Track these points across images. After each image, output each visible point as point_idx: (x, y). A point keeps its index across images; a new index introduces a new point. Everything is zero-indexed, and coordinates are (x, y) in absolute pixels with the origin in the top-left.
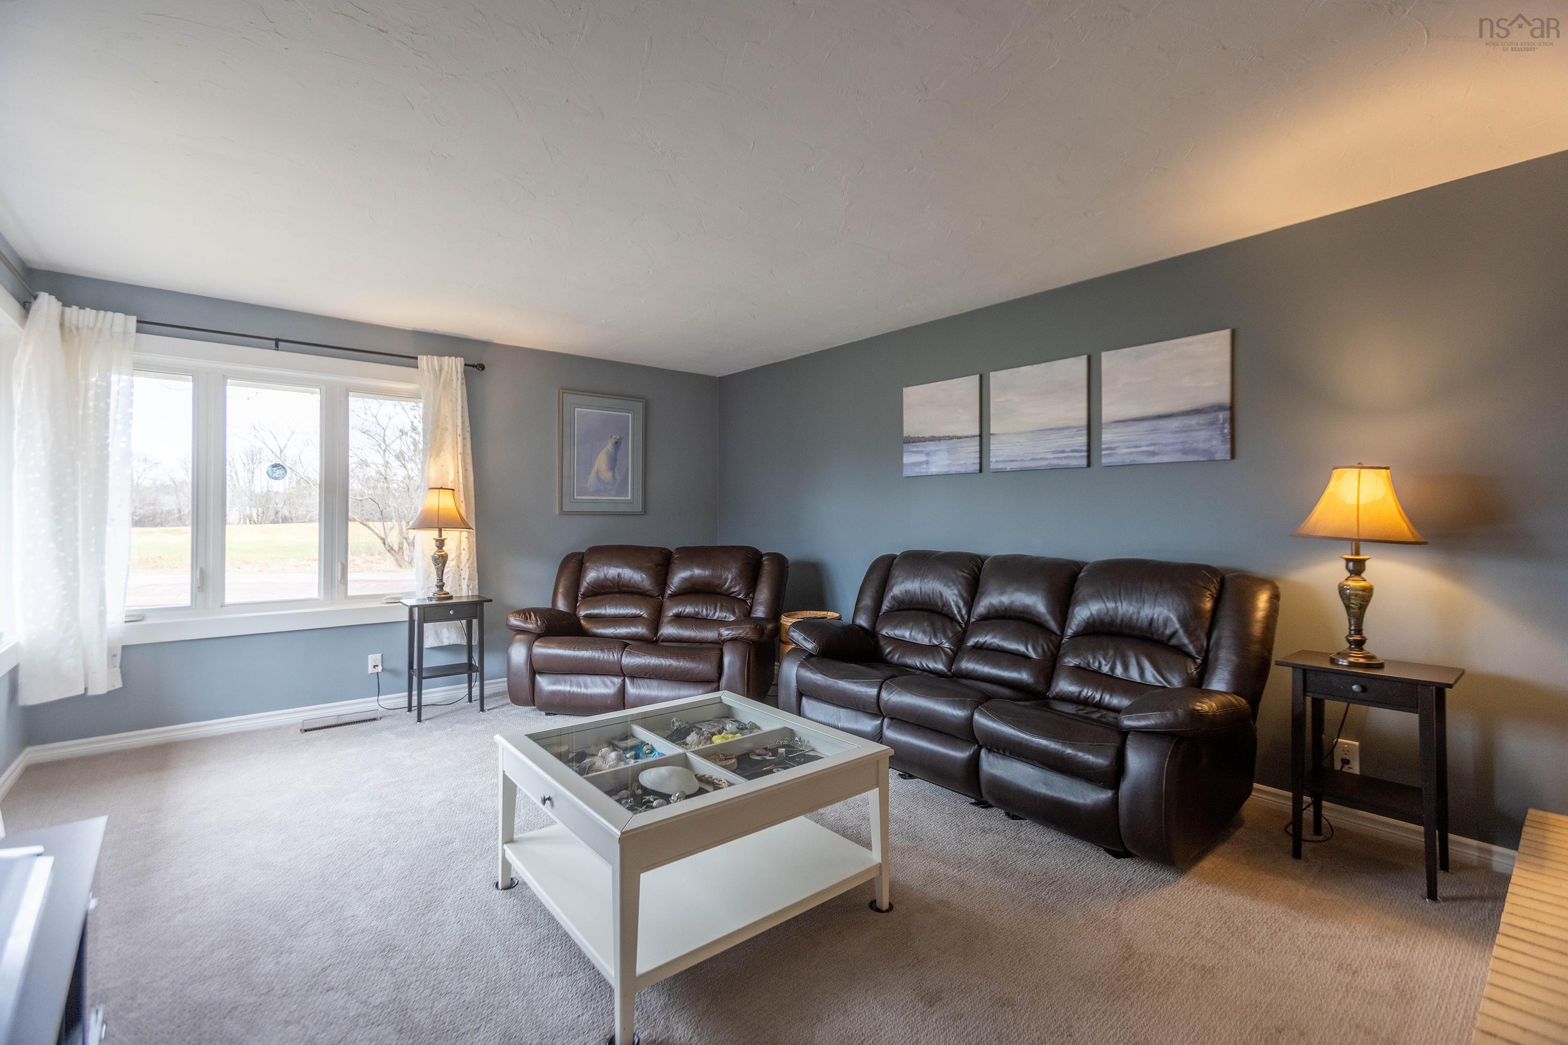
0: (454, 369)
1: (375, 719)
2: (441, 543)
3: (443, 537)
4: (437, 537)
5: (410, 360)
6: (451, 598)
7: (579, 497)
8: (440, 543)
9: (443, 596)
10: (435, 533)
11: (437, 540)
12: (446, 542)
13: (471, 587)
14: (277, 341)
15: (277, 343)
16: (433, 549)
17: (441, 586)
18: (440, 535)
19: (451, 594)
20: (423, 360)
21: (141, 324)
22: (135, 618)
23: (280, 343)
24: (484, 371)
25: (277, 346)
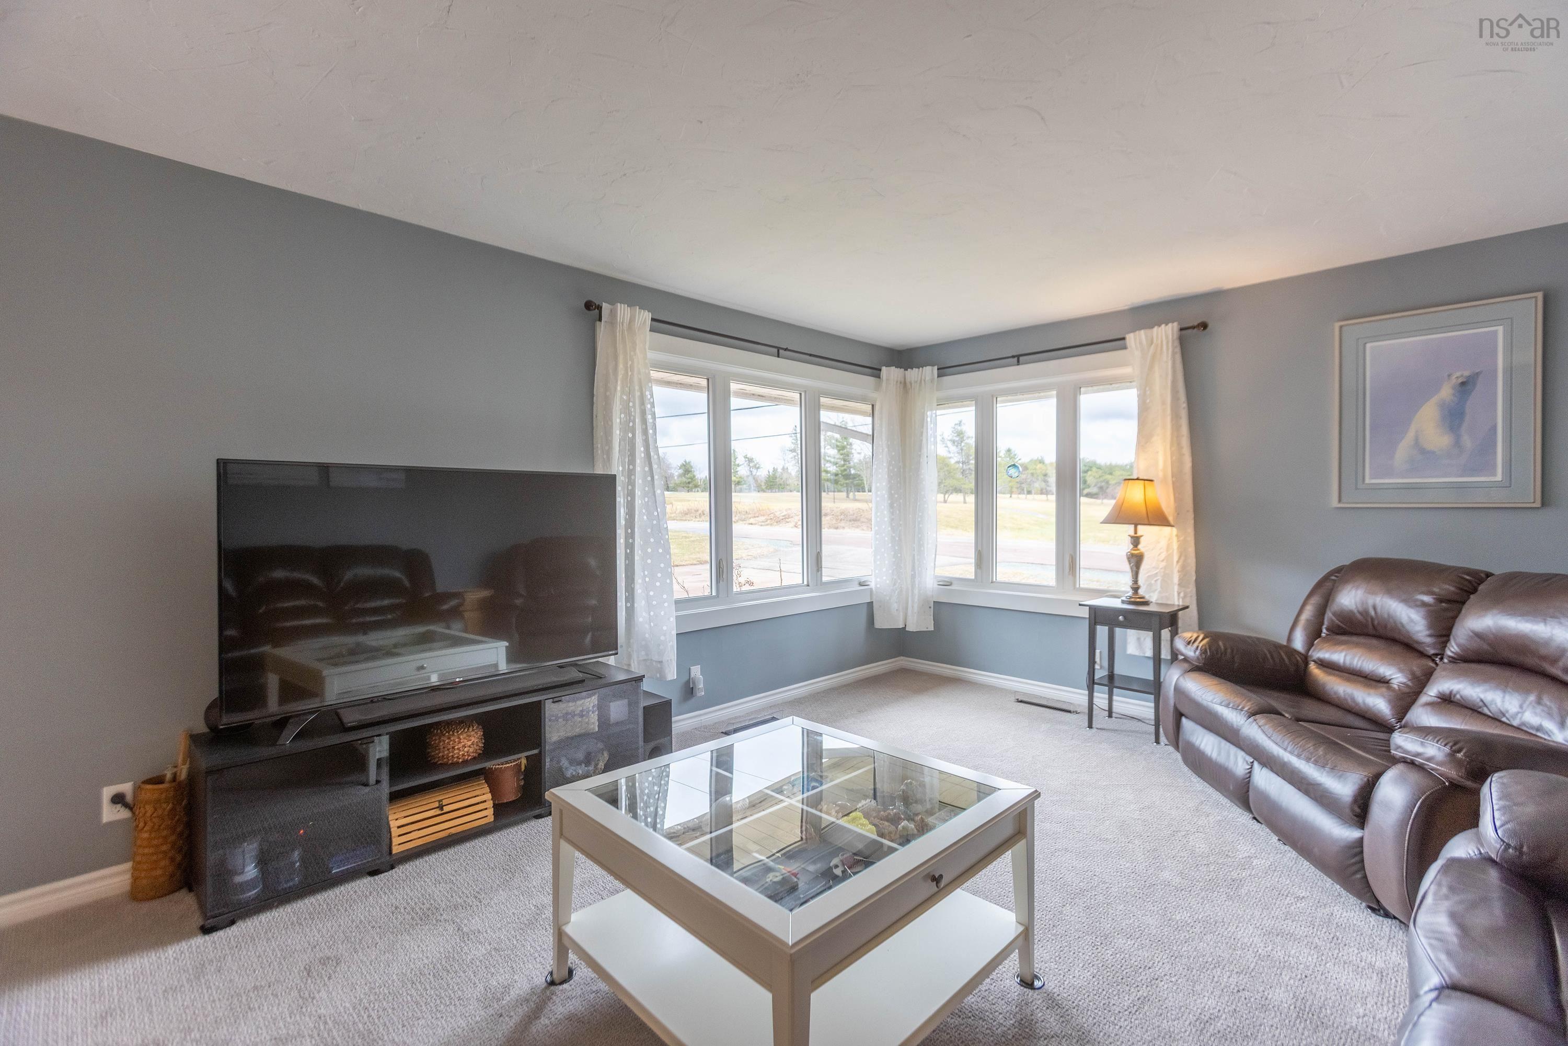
0: (1164, 338)
1: (1069, 712)
2: (1136, 541)
3: (1139, 534)
4: (1132, 533)
5: (1118, 342)
6: (1146, 603)
7: (1374, 481)
8: (1134, 541)
9: (1138, 600)
10: (1130, 529)
11: (1132, 537)
12: (1142, 539)
13: (1182, 595)
14: (1018, 357)
15: (1018, 359)
16: (1127, 547)
17: (1136, 589)
18: (1136, 533)
19: (1147, 597)
20: (1131, 338)
21: (943, 370)
22: (947, 583)
23: (1021, 358)
24: (1206, 330)
25: (1018, 361)
